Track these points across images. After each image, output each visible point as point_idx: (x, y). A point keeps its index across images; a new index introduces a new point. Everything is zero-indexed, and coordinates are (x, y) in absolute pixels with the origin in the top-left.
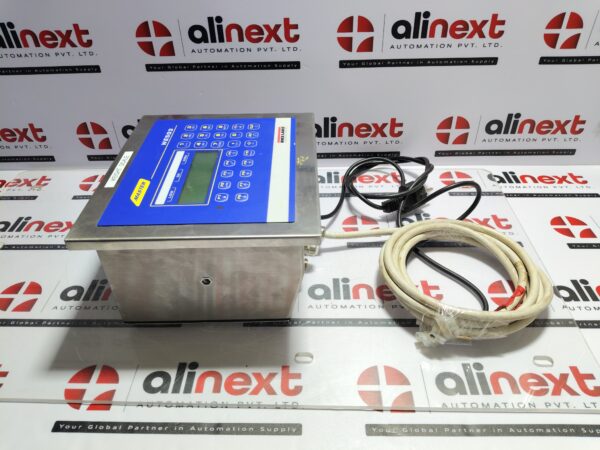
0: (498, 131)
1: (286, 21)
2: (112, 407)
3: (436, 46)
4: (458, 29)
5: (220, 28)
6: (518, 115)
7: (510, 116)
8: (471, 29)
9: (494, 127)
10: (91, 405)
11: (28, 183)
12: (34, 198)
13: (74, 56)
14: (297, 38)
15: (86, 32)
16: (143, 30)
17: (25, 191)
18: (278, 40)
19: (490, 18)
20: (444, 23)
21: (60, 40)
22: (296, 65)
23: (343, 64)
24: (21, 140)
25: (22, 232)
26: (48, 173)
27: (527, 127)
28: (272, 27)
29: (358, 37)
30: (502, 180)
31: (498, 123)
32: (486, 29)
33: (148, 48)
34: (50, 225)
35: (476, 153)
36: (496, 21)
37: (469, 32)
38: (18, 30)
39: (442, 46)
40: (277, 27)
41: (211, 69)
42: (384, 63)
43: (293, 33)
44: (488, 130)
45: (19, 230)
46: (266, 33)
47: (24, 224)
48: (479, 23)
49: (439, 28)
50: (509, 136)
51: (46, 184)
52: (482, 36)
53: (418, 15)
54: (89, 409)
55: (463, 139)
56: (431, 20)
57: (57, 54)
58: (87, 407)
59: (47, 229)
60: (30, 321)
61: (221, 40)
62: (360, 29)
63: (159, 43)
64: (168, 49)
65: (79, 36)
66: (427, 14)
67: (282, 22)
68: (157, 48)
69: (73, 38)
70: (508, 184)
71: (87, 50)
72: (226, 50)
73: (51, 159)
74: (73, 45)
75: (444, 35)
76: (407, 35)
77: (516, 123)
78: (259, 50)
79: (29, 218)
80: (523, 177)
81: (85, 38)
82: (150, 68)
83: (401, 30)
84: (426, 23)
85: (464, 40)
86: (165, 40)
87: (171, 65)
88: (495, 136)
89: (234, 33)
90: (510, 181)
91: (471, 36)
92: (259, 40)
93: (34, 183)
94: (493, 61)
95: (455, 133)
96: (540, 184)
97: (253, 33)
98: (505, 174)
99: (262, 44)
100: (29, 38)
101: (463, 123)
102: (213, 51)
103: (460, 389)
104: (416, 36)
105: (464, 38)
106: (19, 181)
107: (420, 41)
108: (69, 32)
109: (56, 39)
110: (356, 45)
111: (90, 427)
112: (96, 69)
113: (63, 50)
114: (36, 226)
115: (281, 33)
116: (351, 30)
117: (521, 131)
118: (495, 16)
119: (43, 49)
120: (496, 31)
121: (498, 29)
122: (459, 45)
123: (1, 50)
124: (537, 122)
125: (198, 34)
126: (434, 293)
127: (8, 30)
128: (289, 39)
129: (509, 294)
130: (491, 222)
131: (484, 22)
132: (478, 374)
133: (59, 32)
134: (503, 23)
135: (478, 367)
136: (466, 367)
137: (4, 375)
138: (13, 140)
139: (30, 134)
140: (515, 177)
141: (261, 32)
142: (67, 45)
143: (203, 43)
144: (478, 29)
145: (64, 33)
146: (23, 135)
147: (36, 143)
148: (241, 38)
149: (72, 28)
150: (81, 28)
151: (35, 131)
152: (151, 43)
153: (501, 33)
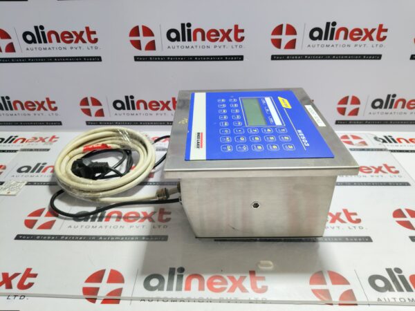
0: (380, 107)
1: (236, 27)
2: (121, 301)
3: (340, 46)
4: (355, 34)
5: (189, 31)
6: (394, 96)
7: (389, 96)
8: (364, 34)
9: (377, 104)
10: (105, 299)
11: (43, 140)
12: (48, 150)
13: (84, 50)
14: (242, 38)
15: (94, 33)
16: (135, 32)
17: (41, 145)
18: (229, 40)
19: (377, 27)
20: (345, 30)
21: (75, 38)
22: (240, 58)
23: (274, 58)
24: (39, 109)
25: (41, 173)
26: (57, 134)
27: (401, 103)
28: (226, 31)
29: (286, 39)
30: (384, 141)
31: (381, 101)
32: (374, 35)
33: (137, 45)
35: (364, 122)
36: (381, 29)
37: (362, 37)
38: (46, 31)
39: (344, 46)
40: (230, 31)
41: (180, 60)
42: (303, 57)
43: (240, 35)
44: (373, 106)
45: (38, 171)
46: (221, 35)
47: (42, 167)
48: (370, 30)
50: (388, 110)
51: (55, 141)
52: (371, 39)
53: (328, 24)
54: (102, 303)
55: (355, 112)
56: (337, 28)
57: (72, 48)
58: (101, 301)
60: (52, 236)
61: (189, 40)
62: (288, 33)
63: (145, 41)
64: (152, 46)
65: (88, 35)
66: (334, 24)
67: (233, 28)
68: (143, 45)
69: (85, 36)
70: (389, 143)
71: (94, 45)
72: (192, 47)
73: (59, 123)
74: (84, 42)
75: (345, 38)
76: (320, 38)
77: (393, 101)
78: (215, 47)
79: (45, 164)
80: (399, 139)
81: (93, 37)
82: (137, 59)
83: (316, 34)
84: (333, 30)
85: (359, 42)
86: (149, 39)
87: (152, 57)
88: (378, 110)
89: (199, 35)
90: (390, 142)
91: (364, 39)
92: (216, 40)
93: (47, 140)
94: (378, 57)
95: (350, 107)
96: (411, 144)
97: (212, 35)
98: (386, 137)
99: (217, 43)
100: (53, 37)
101: (356, 101)
102: (182, 47)
103: (388, 288)
104: (326, 39)
105: (360, 40)
106: (35, 138)
107: (328, 42)
108: (82, 33)
109: (73, 37)
110: (283, 44)
112: (98, 59)
113: (76, 45)
114: (51, 169)
115: (232, 35)
116: (281, 34)
117: (396, 107)
118: (381, 26)
119: (62, 44)
120: (381, 36)
121: (383, 34)
122: (356, 46)
123: (33, 45)
124: (407, 101)
125: (173, 35)
126: (354, 218)
127: (40, 31)
128: (237, 40)
129: (409, 218)
130: (384, 169)
131: (373, 30)
132: (399, 276)
133: (75, 33)
134: (386, 30)
135: (398, 270)
136: (389, 271)
137: (35, 276)
138: (34, 109)
139: (46, 105)
140: (393, 139)
141: (218, 34)
142: (80, 41)
143: (176, 42)
144: (369, 35)
145: (78, 33)
146: (41, 106)
147: (50, 111)
148: (203, 39)
149: (85, 30)
150: (91, 30)
151: (50, 103)
152: (139, 41)
153: (385, 38)
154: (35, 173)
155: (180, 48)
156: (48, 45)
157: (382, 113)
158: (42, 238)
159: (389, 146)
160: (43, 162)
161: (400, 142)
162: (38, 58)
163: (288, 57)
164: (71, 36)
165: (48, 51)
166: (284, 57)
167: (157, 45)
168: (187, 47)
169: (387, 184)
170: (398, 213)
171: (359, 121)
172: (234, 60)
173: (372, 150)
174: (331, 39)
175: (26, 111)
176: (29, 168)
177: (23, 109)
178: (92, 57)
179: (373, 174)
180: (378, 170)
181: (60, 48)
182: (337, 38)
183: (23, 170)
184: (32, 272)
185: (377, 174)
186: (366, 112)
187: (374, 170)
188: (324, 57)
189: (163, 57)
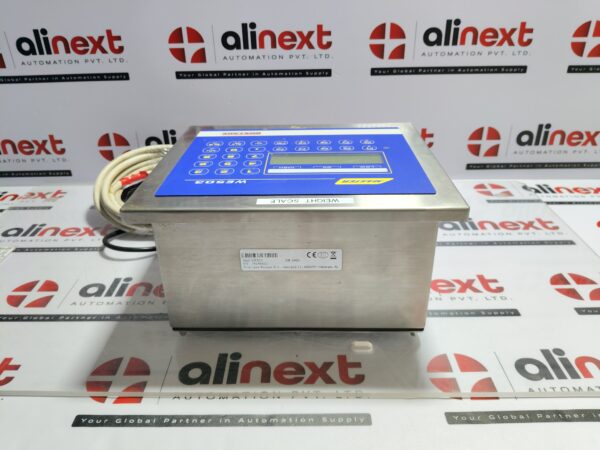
0: (529, 143)
1: (320, 27)
2: (143, 400)
3: (467, 53)
4: (487, 37)
5: (253, 34)
6: (548, 126)
7: (541, 127)
8: (501, 37)
9: (525, 139)
10: (119, 398)
11: (42, 195)
12: (49, 208)
13: (104, 63)
14: (329, 44)
15: (119, 38)
16: (176, 36)
17: (39, 202)
18: (311, 46)
19: (518, 27)
20: (474, 30)
21: (91, 46)
22: (327, 73)
23: (375, 72)
24: (39, 152)
25: (36, 237)
26: (63, 188)
27: (558, 137)
28: (305, 34)
29: (390, 44)
30: (537, 191)
31: (529, 133)
32: (515, 37)
33: (180, 55)
34: (66, 231)
35: (507, 166)
36: (524, 29)
37: (498, 40)
38: (50, 36)
39: (473, 54)
40: (310, 33)
41: (242, 77)
42: (416, 71)
43: (325, 39)
44: (519, 142)
45: (33, 235)
46: (299, 40)
47: (38, 230)
48: (508, 31)
49: (470, 36)
50: (540, 147)
51: (61, 197)
52: (511, 43)
53: (449, 23)
54: (116, 402)
55: (494, 151)
56: (462, 27)
57: (86, 61)
58: (114, 400)
59: (63, 234)
60: (45, 316)
61: (254, 47)
62: (393, 36)
63: (190, 49)
64: (200, 56)
65: (111, 42)
66: (458, 22)
67: (315, 29)
68: (189, 55)
69: (105, 44)
70: (543, 194)
71: (118, 56)
72: (258, 57)
73: (68, 173)
74: (104, 51)
75: (474, 42)
76: (438, 42)
77: (546, 133)
78: (291, 57)
79: (44, 225)
80: (558, 189)
81: (117, 44)
82: (180, 75)
83: (433, 37)
84: (456, 30)
85: (494, 48)
86: (197, 46)
87: (202, 72)
88: (527, 147)
89: (267, 39)
90: (546, 192)
91: (501, 43)
92: (292, 47)
93: (48, 196)
94: (522, 69)
95: (486, 144)
96: (576, 194)
97: (286, 40)
98: (539, 186)
99: (294, 51)
100: (60, 44)
101: (494, 134)
102: (244, 58)
103: (544, 374)
104: (447, 43)
105: (495, 45)
106: (33, 194)
107: (450, 48)
108: (101, 38)
109: (88, 45)
110: (388, 52)
111: (118, 421)
112: (124, 76)
113: (93, 56)
114: (52, 231)
115: (314, 40)
116: (383, 37)
117: (551, 143)
118: (523, 24)
119: (73, 55)
120: (525, 39)
121: (527, 37)
122: (490, 53)
123: (31, 57)
124: (567, 134)
125: (231, 41)
126: (493, 286)
127: (41, 36)
128: (322, 46)
129: (573, 285)
130: (537, 224)
131: (513, 30)
132: (561, 360)
133: (91, 39)
134: (531, 31)
135: (559, 352)
136: (546, 353)
137: (16, 368)
138: (31, 153)
139: (48, 146)
140: (550, 189)
141: (294, 38)
142: (98, 51)
143: (235, 50)
144: (508, 37)
145: (96, 39)
146: (42, 147)
147: (54, 155)
148: (274, 45)
149: (105, 34)
150: (114, 34)
151: (54, 142)
152: (182, 50)
153: (530, 41)
154: (28, 238)
155: (241, 59)
156: (53, 57)
157: (532, 152)
158: (30, 318)
159: (544, 197)
160: (40, 223)
161: (560, 192)
162: (38, 77)
163: (395, 71)
164: (86, 44)
165: (52, 65)
166: (389, 71)
167: (208, 55)
168: (251, 58)
169: (542, 243)
170: (558, 279)
171: (501, 164)
172: (317, 76)
173: (520, 201)
174: (455, 43)
175: (20, 155)
176: (19, 230)
177: (15, 152)
178: (115, 74)
179: (520, 231)
180: (529, 225)
181: (70, 62)
182: (463, 42)
183: (10, 233)
184: (12, 363)
185: (527, 231)
186: (509, 151)
187: (522, 226)
188: (446, 70)
189: (216, 72)
